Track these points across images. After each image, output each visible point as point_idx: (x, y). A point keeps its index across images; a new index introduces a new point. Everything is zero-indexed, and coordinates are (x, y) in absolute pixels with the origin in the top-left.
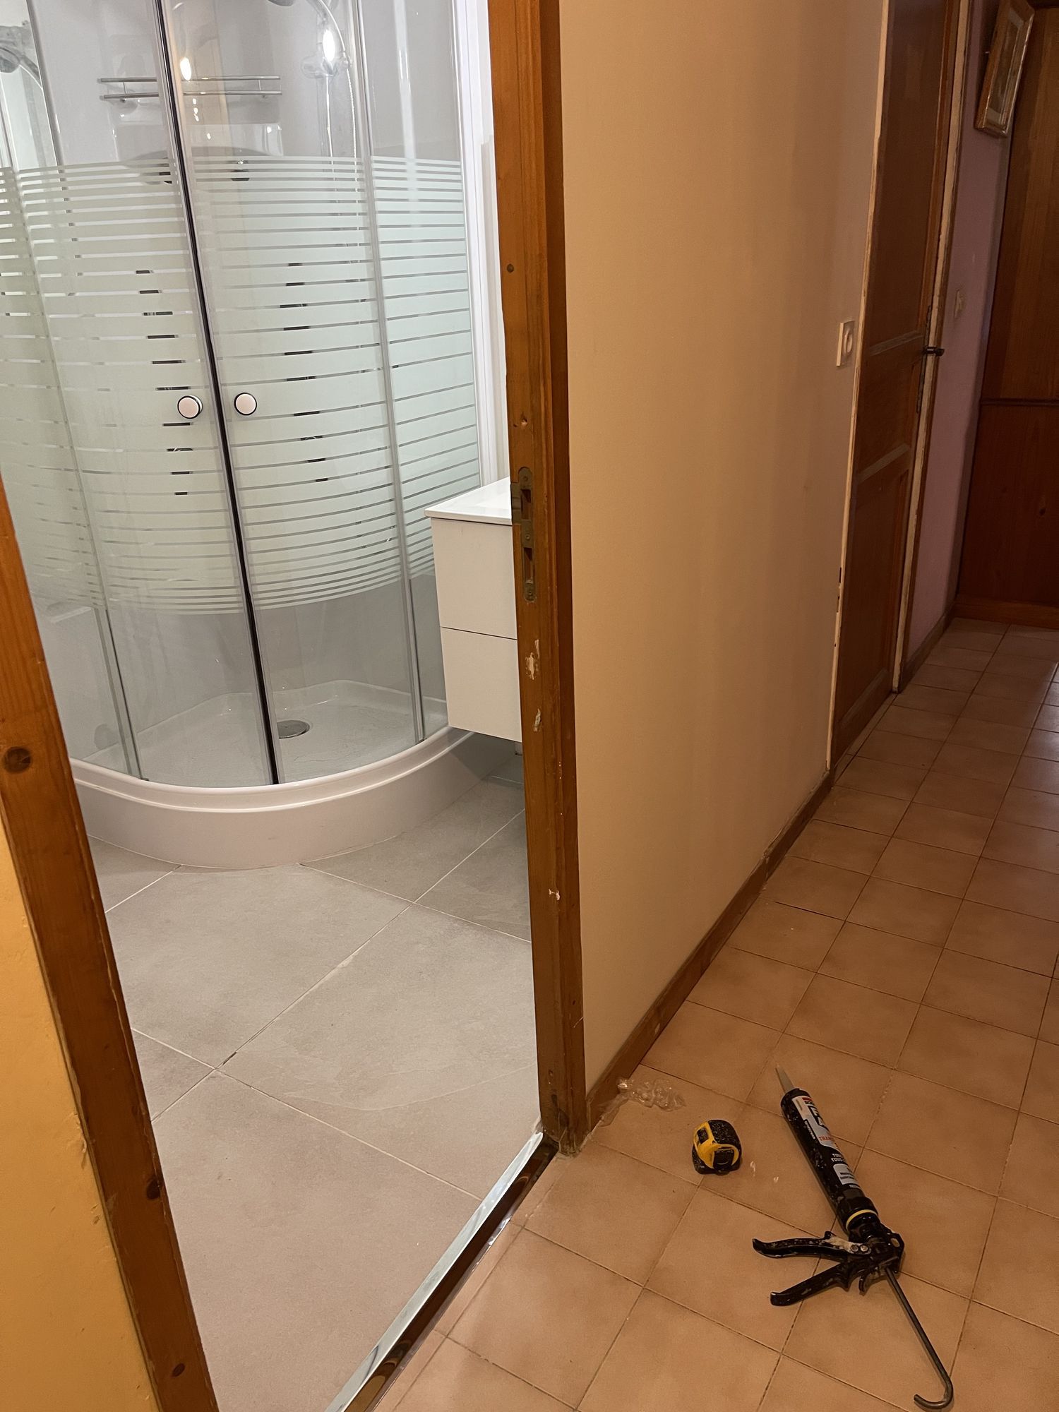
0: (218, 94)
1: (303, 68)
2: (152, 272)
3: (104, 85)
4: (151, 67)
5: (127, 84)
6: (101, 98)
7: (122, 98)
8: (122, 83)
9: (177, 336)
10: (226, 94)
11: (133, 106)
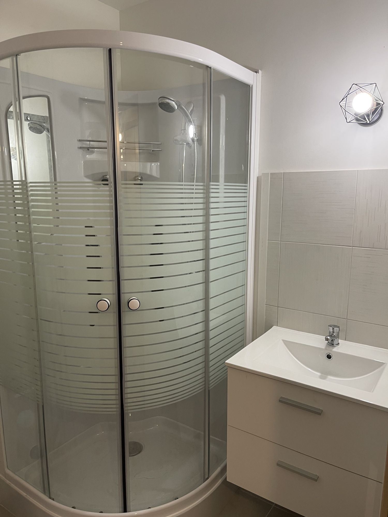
0: (135, 149)
1: (174, 140)
2: (94, 227)
3: (81, 142)
4: (105, 135)
5: (91, 143)
6: (78, 148)
7: (88, 149)
8: (89, 142)
9: (101, 256)
10: (139, 149)
11: (93, 152)
